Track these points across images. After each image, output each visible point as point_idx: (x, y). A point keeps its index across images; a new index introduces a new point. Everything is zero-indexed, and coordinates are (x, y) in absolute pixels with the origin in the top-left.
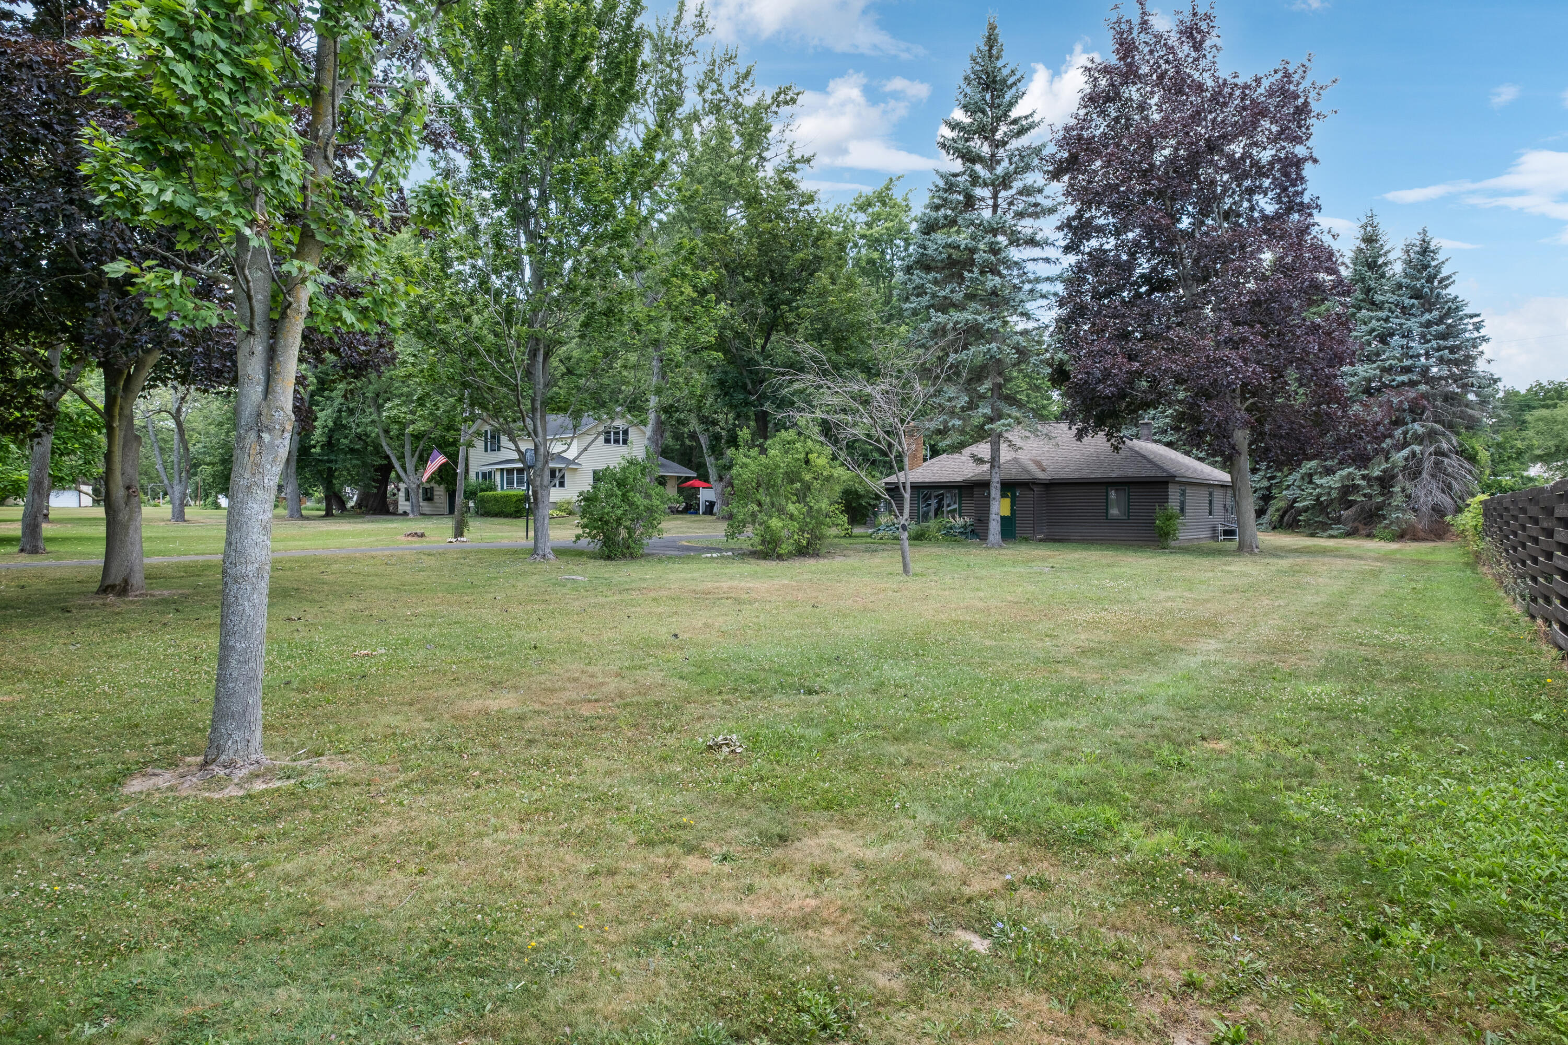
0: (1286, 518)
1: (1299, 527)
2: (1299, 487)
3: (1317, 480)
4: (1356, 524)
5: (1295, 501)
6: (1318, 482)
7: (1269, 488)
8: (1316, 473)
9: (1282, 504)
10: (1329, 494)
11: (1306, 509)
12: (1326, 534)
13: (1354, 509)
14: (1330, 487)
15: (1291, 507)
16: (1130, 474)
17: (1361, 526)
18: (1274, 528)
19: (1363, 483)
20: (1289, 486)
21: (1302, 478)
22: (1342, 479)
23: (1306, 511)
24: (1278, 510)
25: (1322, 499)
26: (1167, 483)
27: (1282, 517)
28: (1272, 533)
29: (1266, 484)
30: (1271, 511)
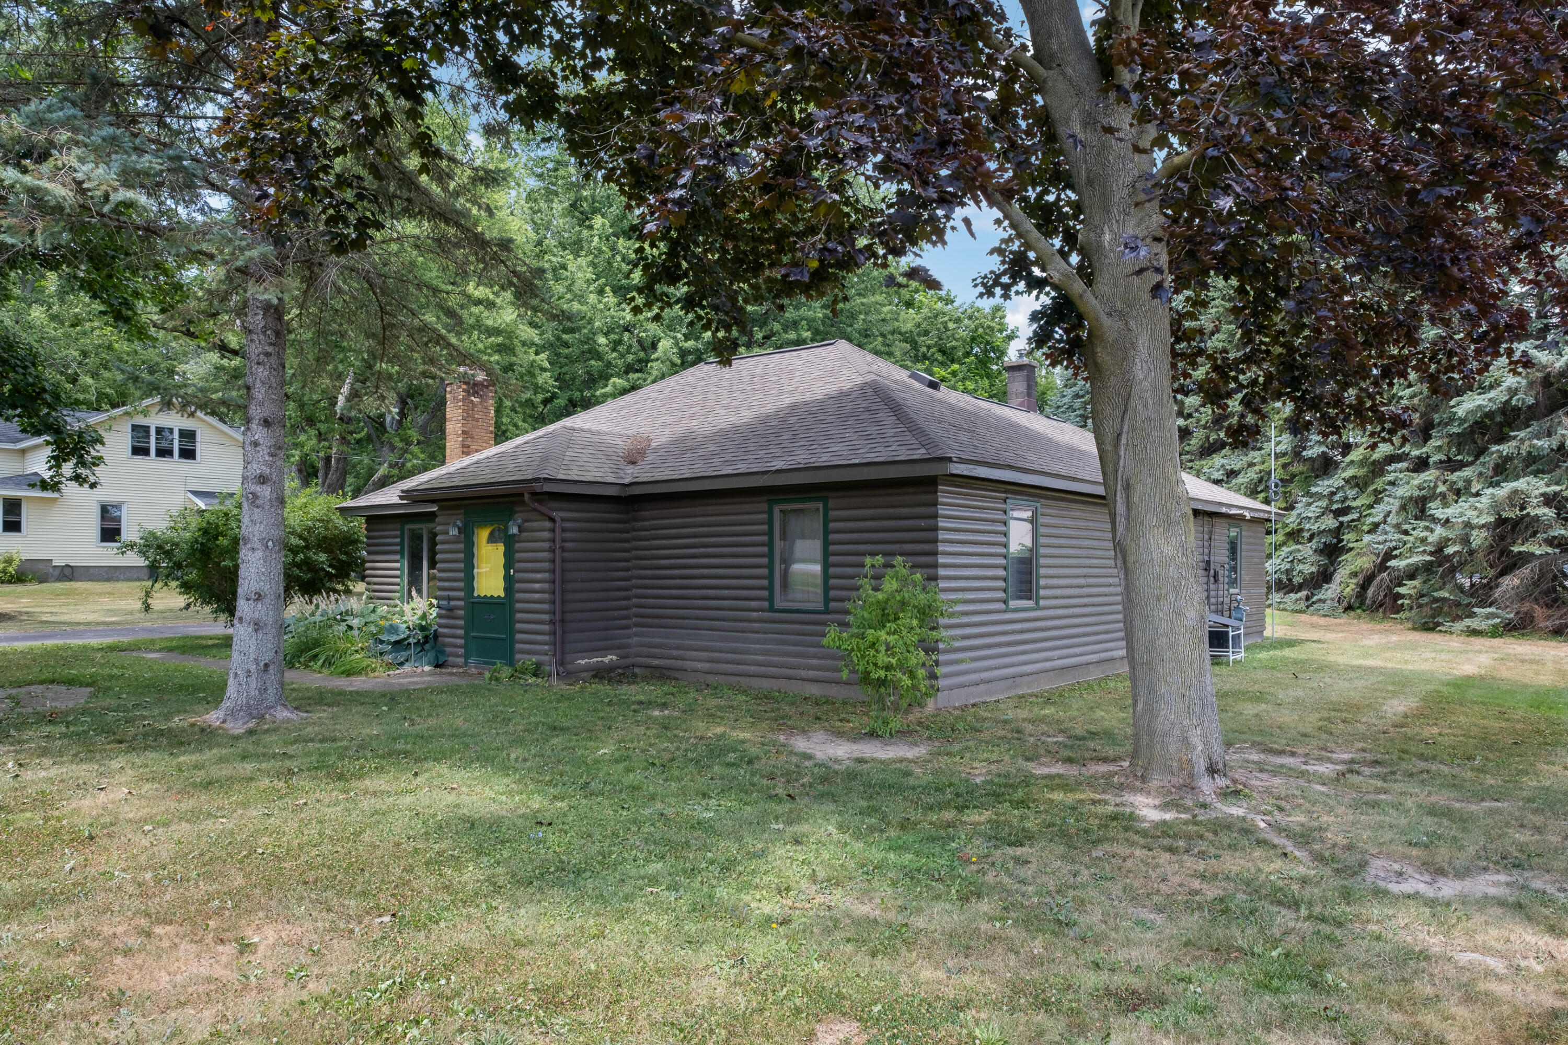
0: (1370, 592)
1: (1399, 609)
2: (1397, 526)
3: (1436, 510)
4: (1526, 607)
5: (1388, 556)
6: (1440, 514)
7: (1337, 532)
8: (1433, 497)
9: (1365, 563)
10: (1466, 541)
11: (1412, 575)
12: (1460, 626)
13: (1526, 571)
14: (1468, 525)
15: (1382, 567)
16: (825, 459)
17: (1539, 611)
18: (1349, 608)
19: (1548, 513)
20: (1376, 526)
21: (1403, 508)
22: (1496, 506)
23: (1412, 577)
24: (1354, 574)
25: (1450, 550)
26: (929, 484)
27: (1364, 587)
28: (1344, 619)
29: (1330, 522)
30: (1341, 574)
